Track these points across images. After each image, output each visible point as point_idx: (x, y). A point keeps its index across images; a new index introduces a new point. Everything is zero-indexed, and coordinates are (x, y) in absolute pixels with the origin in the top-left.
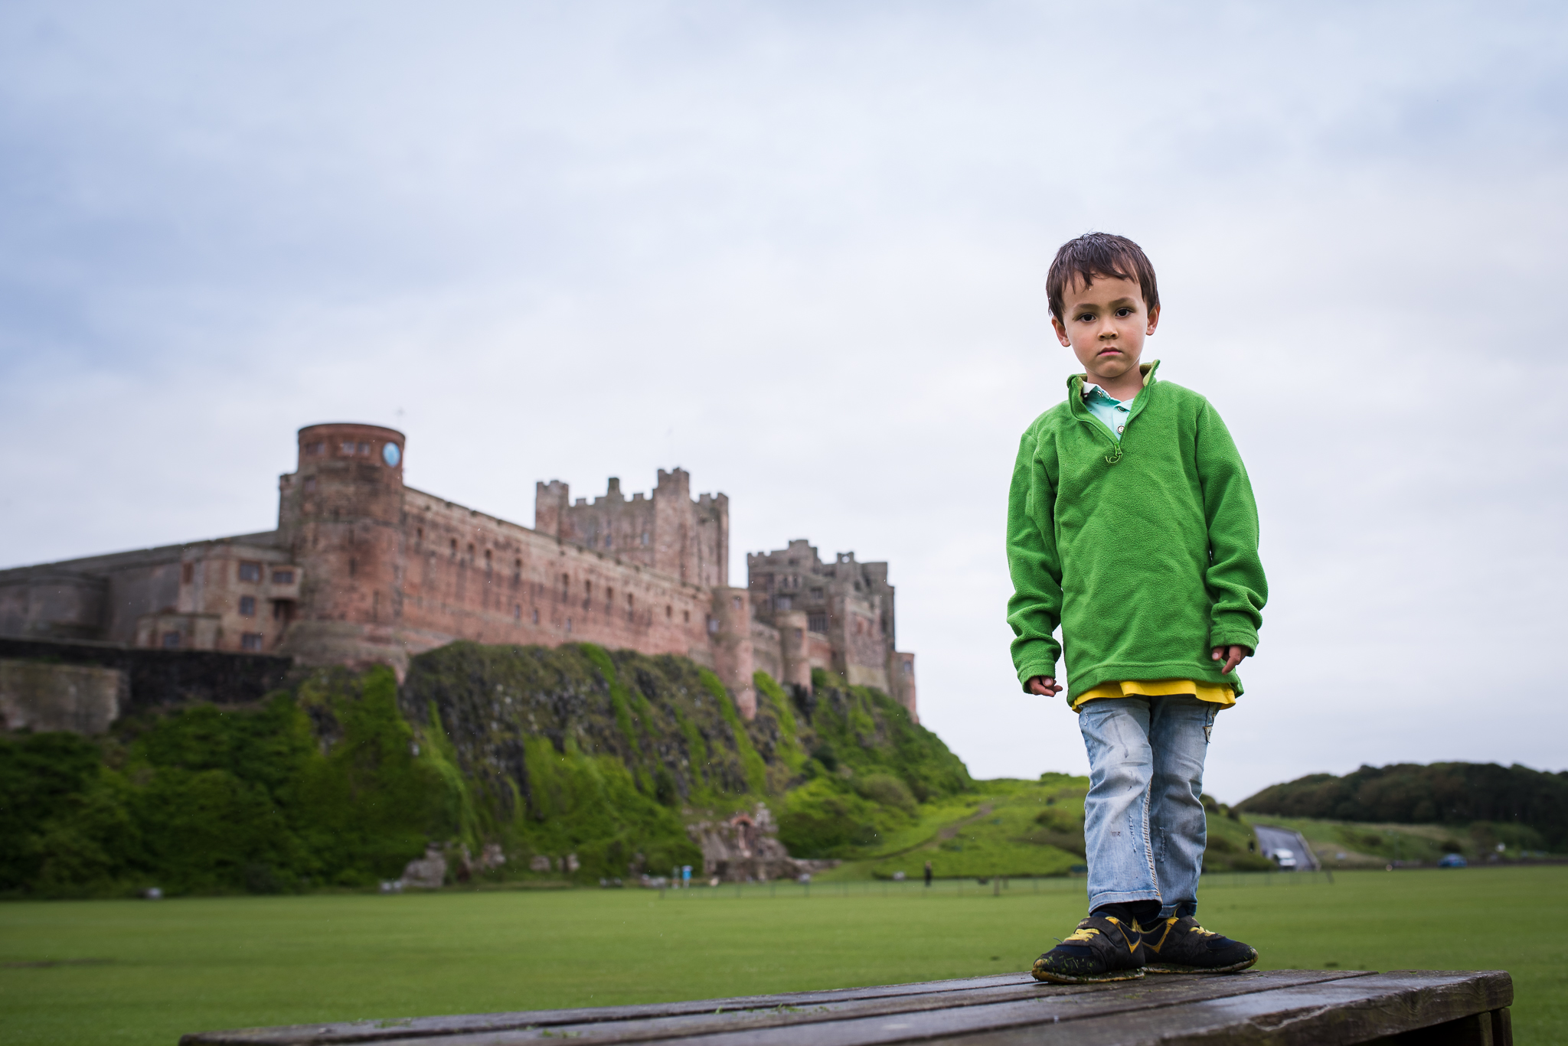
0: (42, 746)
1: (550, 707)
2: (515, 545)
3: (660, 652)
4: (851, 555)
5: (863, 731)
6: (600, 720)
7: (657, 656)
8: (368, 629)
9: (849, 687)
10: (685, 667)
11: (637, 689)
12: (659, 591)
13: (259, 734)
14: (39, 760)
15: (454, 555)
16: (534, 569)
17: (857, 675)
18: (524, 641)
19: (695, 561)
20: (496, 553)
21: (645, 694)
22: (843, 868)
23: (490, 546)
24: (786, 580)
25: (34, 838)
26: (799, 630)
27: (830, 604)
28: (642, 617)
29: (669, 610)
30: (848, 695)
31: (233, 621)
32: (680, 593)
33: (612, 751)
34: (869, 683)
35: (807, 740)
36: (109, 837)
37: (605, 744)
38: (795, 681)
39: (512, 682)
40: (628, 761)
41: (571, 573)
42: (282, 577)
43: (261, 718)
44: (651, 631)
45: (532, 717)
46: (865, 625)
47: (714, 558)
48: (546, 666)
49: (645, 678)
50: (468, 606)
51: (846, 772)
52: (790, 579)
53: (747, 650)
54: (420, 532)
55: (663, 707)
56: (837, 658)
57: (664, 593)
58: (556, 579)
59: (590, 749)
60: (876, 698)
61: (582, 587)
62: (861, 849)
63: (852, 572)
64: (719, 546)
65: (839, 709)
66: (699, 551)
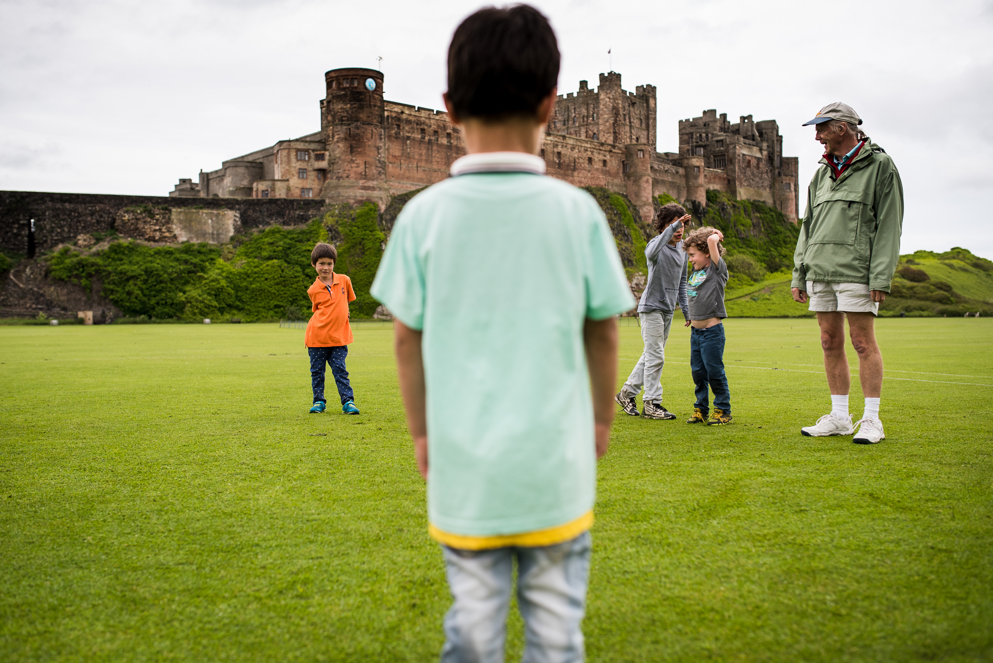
0: (188, 249)
4: (750, 117)
8: (361, 182)
9: (736, 201)
10: (599, 194)
12: (582, 149)
13: (300, 241)
14: (185, 256)
15: (423, 138)
17: (745, 194)
19: (627, 128)
23: (450, 131)
24: (701, 135)
25: (181, 294)
26: (698, 167)
27: (727, 150)
28: (568, 166)
29: (590, 160)
31: (295, 182)
32: (600, 150)
34: (754, 198)
36: (217, 293)
38: (694, 199)
42: (320, 157)
43: (302, 232)
44: (576, 174)
46: (754, 162)
47: (644, 125)
50: (435, 167)
52: (704, 135)
53: (647, 181)
54: (398, 126)
56: (730, 184)
60: (758, 207)
63: (750, 128)
64: (647, 118)
65: (724, 215)
66: (630, 122)
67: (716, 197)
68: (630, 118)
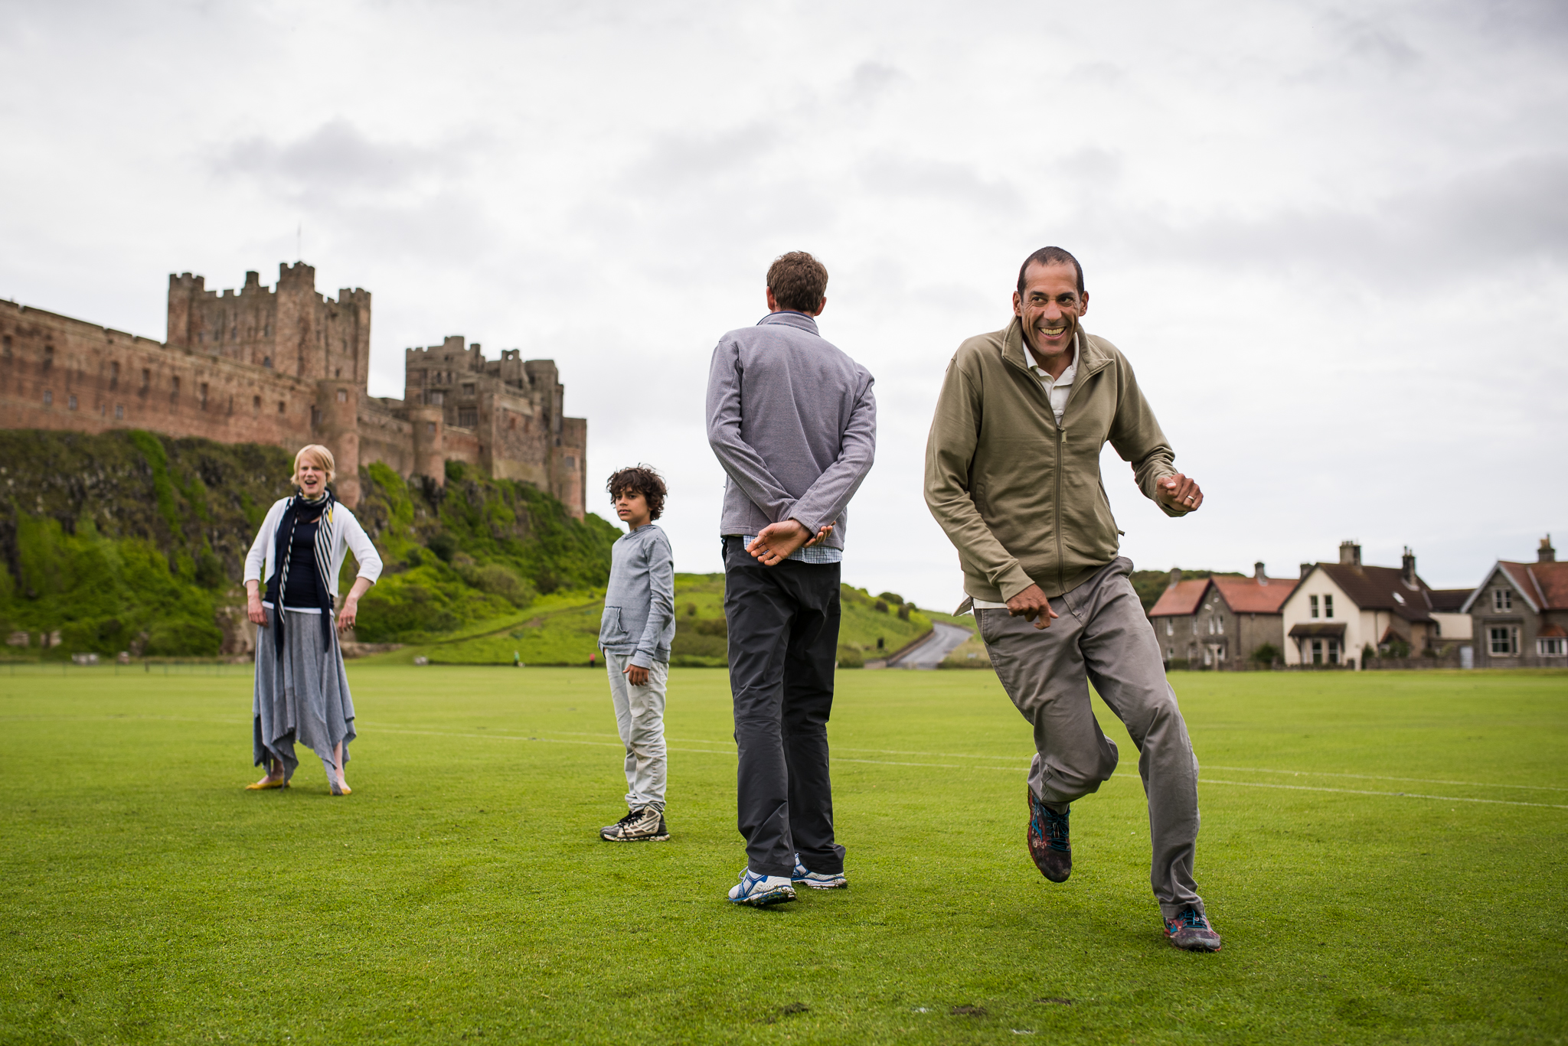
1: (66, 491)
2: (45, 332)
3: (243, 440)
4: (516, 352)
5: (499, 523)
6: (131, 504)
7: (237, 445)
9: (491, 480)
10: (269, 457)
11: (198, 475)
12: (245, 382)
16: (71, 356)
17: (503, 470)
18: (55, 426)
19: (322, 354)
20: (18, 340)
21: (208, 482)
22: (401, 651)
23: (9, 332)
24: (439, 375)
26: (434, 424)
27: (480, 400)
28: (220, 407)
29: (257, 400)
30: (488, 488)
32: (275, 385)
33: (143, 534)
34: (520, 476)
35: (423, 531)
37: (132, 527)
38: (425, 473)
39: (22, 466)
40: (162, 544)
41: (123, 361)
44: (232, 421)
45: (39, 500)
46: (520, 422)
47: (349, 351)
48: (73, 450)
49: (209, 465)
51: (464, 561)
52: (444, 375)
53: (351, 441)
55: (227, 493)
56: (483, 453)
57: (251, 383)
58: (102, 366)
59: (114, 532)
60: (523, 490)
61: (141, 376)
62: (428, 635)
63: (515, 369)
64: (355, 340)
65: (473, 501)
66: (327, 344)
67: (461, 472)
68: (327, 338)
